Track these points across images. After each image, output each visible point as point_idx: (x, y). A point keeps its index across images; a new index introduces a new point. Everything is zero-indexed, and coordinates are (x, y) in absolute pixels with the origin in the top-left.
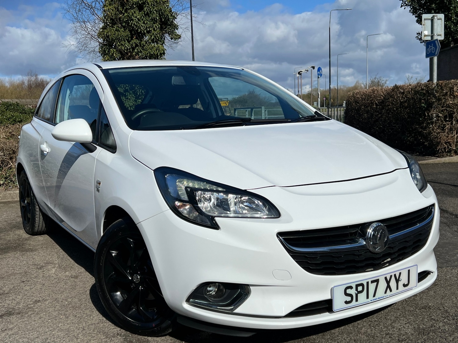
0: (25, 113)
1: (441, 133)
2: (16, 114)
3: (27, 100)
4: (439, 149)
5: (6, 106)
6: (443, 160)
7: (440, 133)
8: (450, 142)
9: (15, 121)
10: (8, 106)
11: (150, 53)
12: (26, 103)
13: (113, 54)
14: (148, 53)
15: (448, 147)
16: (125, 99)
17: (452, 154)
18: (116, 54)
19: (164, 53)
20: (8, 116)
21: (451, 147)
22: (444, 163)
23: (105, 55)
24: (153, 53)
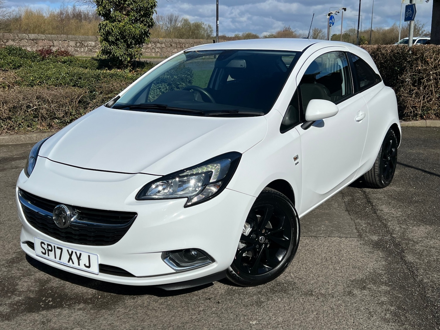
0: (27, 57)
1: (409, 97)
2: (17, 59)
3: (53, 35)
4: (406, 113)
5: (8, 51)
6: (407, 124)
7: (407, 97)
8: (416, 106)
9: (15, 65)
10: (11, 51)
11: (140, 5)
12: (52, 38)
13: (105, 6)
14: (138, 6)
15: (414, 111)
16: (117, 47)
17: (418, 119)
18: (108, 5)
19: (155, 5)
20: (9, 61)
21: (417, 111)
22: (407, 126)
23: (99, 5)
24: (143, 5)
